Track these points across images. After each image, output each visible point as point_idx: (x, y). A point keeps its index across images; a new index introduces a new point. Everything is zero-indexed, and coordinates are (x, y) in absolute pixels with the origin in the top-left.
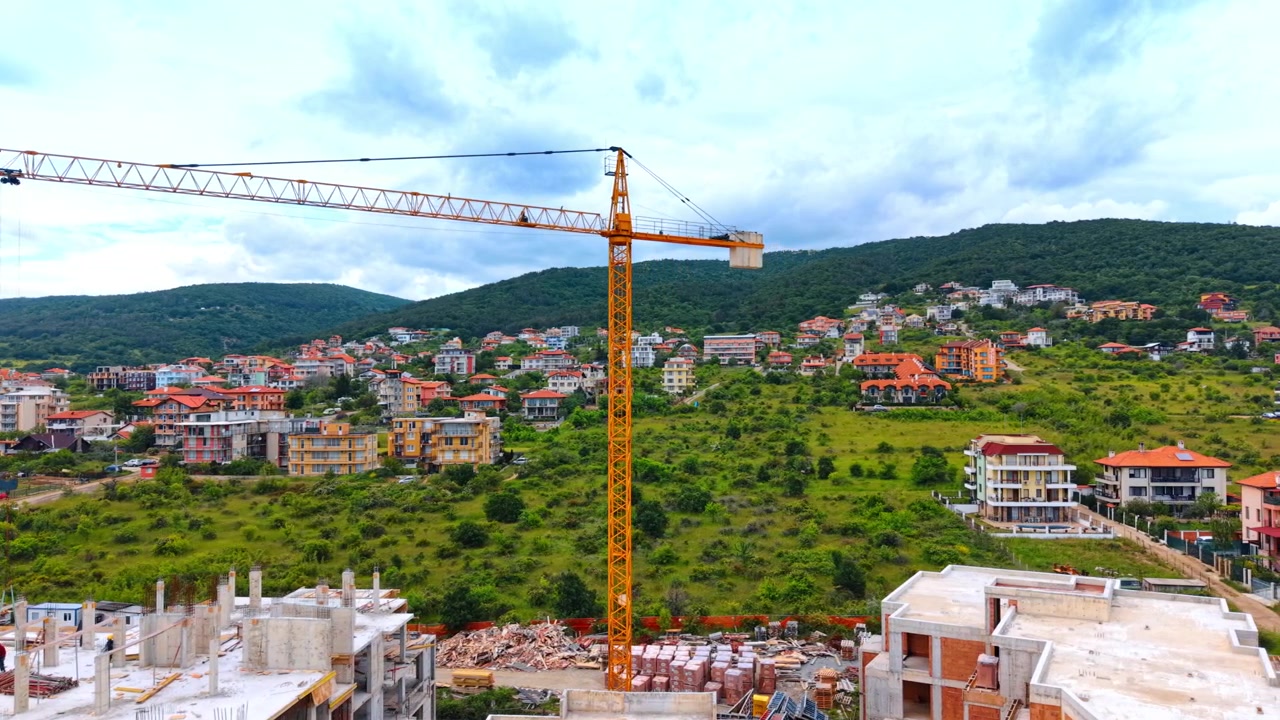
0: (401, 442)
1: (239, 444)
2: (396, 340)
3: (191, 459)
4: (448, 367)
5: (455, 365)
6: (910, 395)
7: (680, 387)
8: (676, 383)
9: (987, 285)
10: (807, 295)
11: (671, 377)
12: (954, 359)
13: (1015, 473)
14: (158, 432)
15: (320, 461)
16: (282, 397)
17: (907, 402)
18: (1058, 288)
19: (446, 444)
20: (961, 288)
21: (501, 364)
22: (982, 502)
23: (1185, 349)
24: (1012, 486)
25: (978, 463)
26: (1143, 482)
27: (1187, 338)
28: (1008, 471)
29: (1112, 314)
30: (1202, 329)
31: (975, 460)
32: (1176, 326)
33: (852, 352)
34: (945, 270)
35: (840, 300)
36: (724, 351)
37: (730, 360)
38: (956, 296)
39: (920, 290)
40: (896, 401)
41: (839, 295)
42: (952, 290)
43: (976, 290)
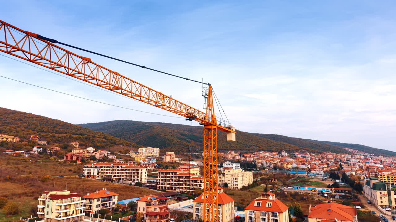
13: (67, 205)
22: (48, 219)
23: (33, 153)
24: (66, 211)
25: (47, 203)
26: (99, 203)
27: (33, 149)
28: (64, 205)
29: (5, 140)
30: (39, 147)
31: (44, 202)
32: (28, 145)
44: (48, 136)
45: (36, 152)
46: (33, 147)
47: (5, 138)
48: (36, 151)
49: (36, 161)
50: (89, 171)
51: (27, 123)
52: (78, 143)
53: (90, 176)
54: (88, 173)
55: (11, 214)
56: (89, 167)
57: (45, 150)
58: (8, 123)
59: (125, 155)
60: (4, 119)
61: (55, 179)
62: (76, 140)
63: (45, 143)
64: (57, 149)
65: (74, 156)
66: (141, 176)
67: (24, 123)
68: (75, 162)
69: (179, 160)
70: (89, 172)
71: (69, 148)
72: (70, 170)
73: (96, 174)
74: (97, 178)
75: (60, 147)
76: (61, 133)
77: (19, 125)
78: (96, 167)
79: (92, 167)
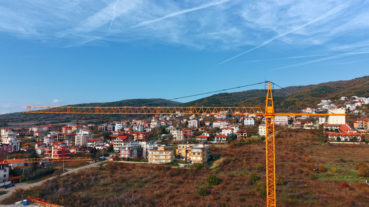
0: (180, 152)
1: (135, 152)
2: (178, 115)
3: (122, 156)
4: (192, 124)
5: (194, 124)
6: (347, 138)
7: (265, 133)
8: (263, 132)
9: (368, 97)
10: (303, 100)
11: (262, 130)
12: (361, 124)
14: (114, 146)
15: (157, 158)
16: (147, 135)
17: (346, 140)
19: (193, 154)
20: (357, 98)
21: (207, 123)
33: (321, 120)
34: (351, 92)
35: (314, 102)
36: (278, 120)
37: (280, 123)
38: (356, 101)
39: (343, 98)
40: (342, 140)
41: (314, 100)
42: (354, 99)
43: (363, 98)
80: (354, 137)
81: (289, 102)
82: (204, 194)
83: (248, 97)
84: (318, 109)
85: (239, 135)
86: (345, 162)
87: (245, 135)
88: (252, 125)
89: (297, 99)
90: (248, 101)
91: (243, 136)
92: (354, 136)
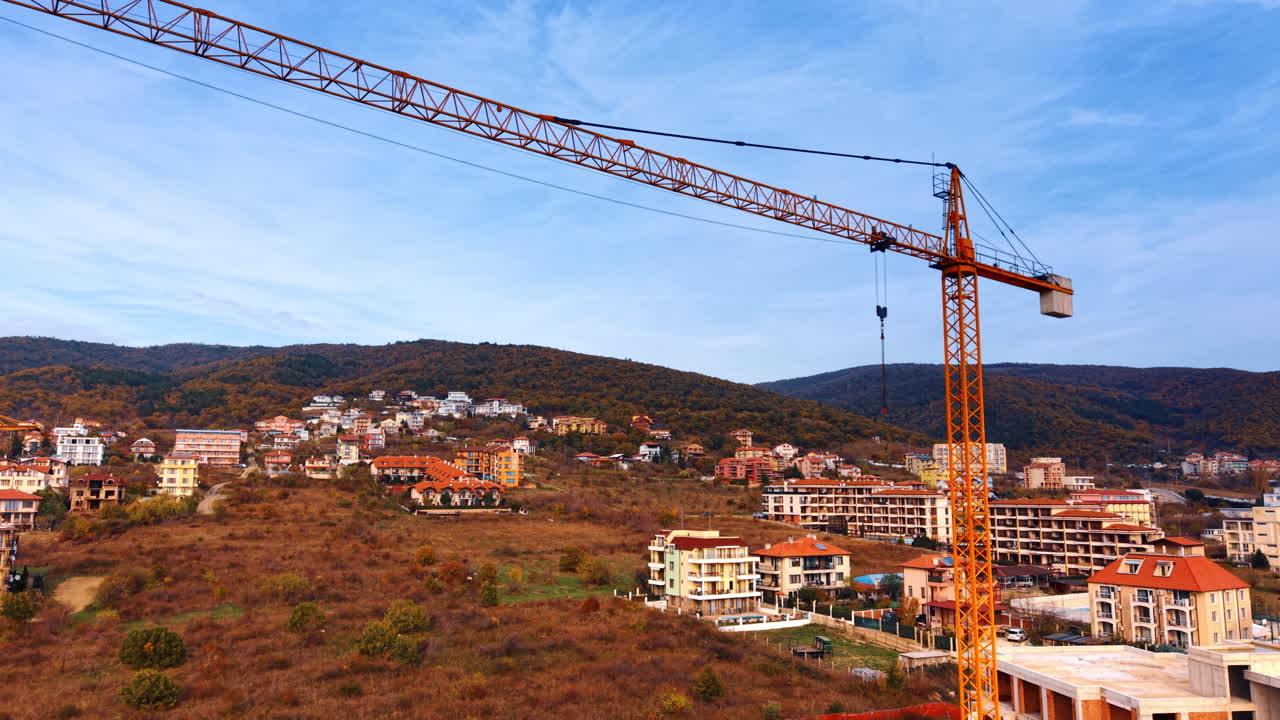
6: (466, 497)
7: (185, 489)
8: (179, 483)
9: (443, 396)
11: (172, 476)
12: (473, 463)
13: (713, 565)
17: (464, 504)
18: (512, 402)
20: (416, 397)
22: (673, 597)
23: (640, 461)
24: (712, 579)
25: (668, 558)
26: (798, 570)
27: (638, 450)
28: (708, 564)
29: (574, 428)
30: (651, 443)
31: (661, 555)
32: (627, 441)
33: (347, 454)
34: (397, 379)
35: (289, 400)
36: (202, 448)
37: (209, 459)
38: (415, 404)
39: (377, 396)
40: (453, 504)
41: (289, 396)
42: (410, 398)
43: (432, 399)
44: (672, 418)
45: (647, 458)
46: (639, 445)
47: (574, 425)
48: (645, 455)
49: (648, 480)
50: (779, 502)
51: (623, 387)
52: (750, 433)
53: (783, 516)
54: (777, 509)
55: (594, 582)
56: (778, 491)
57: (666, 451)
58: (580, 389)
59: (890, 467)
60: (568, 380)
61: (691, 520)
62: (744, 424)
63: (666, 434)
64: (695, 450)
65: (739, 467)
66: (934, 521)
67: (615, 385)
68: (745, 482)
69: (1080, 483)
70: (777, 504)
71: (726, 448)
72: (730, 503)
73: (797, 511)
74: (801, 524)
75: (703, 444)
76: (704, 408)
77: (605, 390)
78: (796, 492)
79: (786, 490)
80: (483, 494)
81: (201, 393)
82: (166, 700)
83: (12, 362)
84: (309, 422)
85: (80, 494)
86: (515, 555)
87: (109, 493)
88: (95, 464)
89: (229, 387)
90: (26, 378)
91: (102, 496)
92: (484, 489)
